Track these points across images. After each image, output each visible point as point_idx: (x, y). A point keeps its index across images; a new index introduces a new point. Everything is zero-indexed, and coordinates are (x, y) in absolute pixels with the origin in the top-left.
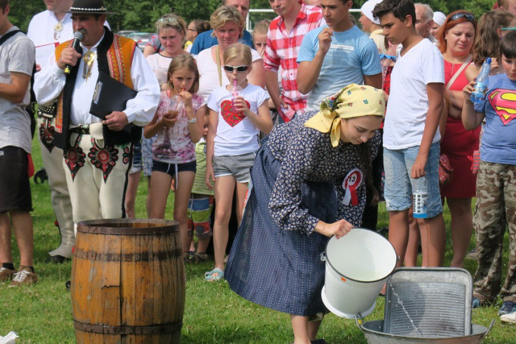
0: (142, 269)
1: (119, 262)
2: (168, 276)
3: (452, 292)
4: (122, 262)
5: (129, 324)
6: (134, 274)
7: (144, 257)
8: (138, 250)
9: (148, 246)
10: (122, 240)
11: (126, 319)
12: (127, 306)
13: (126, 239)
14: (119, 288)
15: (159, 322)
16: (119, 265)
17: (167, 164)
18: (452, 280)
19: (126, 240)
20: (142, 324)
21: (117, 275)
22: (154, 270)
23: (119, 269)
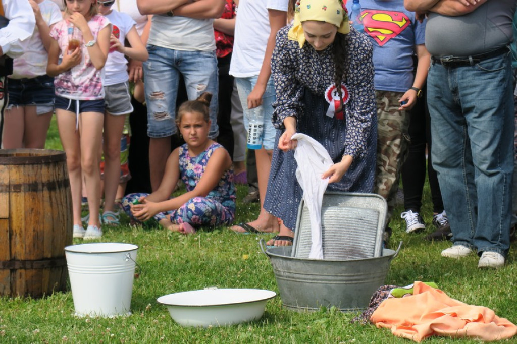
0: (31, 200)
1: (8, 193)
2: (58, 207)
3: (364, 218)
4: (11, 193)
5: (19, 258)
6: (23, 205)
7: (33, 187)
8: (26, 180)
9: (38, 176)
10: (9, 169)
11: (15, 252)
12: (17, 239)
13: (15, 168)
14: (8, 221)
15: (50, 256)
16: (8, 196)
17: (68, 100)
18: (367, 206)
19: (14, 170)
20: (33, 258)
21: (6, 206)
22: (43, 201)
23: (8, 200)
